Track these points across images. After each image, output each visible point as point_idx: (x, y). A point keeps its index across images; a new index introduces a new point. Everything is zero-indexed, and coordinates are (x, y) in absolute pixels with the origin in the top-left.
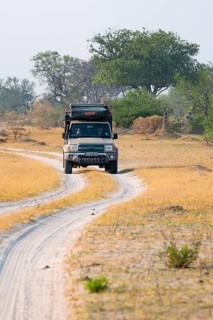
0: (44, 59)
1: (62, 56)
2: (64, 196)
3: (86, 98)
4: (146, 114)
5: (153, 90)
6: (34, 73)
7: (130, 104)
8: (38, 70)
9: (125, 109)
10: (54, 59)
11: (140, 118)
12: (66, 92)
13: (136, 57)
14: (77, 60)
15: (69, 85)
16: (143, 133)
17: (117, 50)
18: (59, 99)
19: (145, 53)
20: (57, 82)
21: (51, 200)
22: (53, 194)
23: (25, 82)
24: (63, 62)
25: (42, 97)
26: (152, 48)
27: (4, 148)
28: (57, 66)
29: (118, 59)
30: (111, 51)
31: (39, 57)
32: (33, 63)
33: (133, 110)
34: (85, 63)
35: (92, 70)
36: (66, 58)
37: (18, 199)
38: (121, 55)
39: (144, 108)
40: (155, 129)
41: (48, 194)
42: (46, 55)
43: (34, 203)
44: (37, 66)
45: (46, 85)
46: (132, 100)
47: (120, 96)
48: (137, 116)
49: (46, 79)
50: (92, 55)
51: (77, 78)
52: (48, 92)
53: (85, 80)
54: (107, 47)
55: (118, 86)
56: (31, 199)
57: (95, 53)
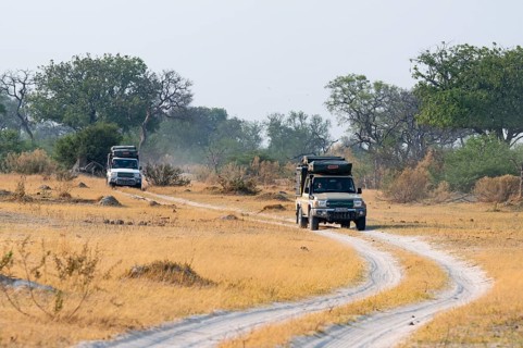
0: (345, 86)
1: (372, 83)
2: (368, 295)
3: (405, 145)
4: (494, 173)
5: (505, 136)
6: (331, 106)
7: (471, 157)
8: (337, 103)
9: (463, 164)
10: (361, 86)
11: (486, 178)
12: (376, 137)
13: (482, 86)
14: (394, 89)
15: (381, 125)
16: (490, 201)
17: (454, 75)
18: (366, 146)
19: (494, 80)
20: (363, 121)
21: (349, 301)
22: (354, 290)
23: (317, 119)
24: (373, 91)
25: (340, 143)
26: (506, 74)
27: (282, 218)
28: (364, 97)
29: (454, 89)
30: (445, 77)
31: (337, 84)
32: (329, 92)
33: (475, 166)
34: (405, 94)
35: (416, 104)
36: (378, 85)
37: (300, 298)
38: (460, 83)
39: (492, 162)
40: (507, 195)
41: (345, 291)
42: (348, 80)
43: (325, 305)
44: (334, 97)
45: (348, 125)
46: (474, 151)
47: (457, 143)
48: (481, 175)
49: (347, 116)
50: (417, 82)
51: (394, 116)
52: (350, 135)
53: (405, 119)
54: (439, 71)
55: (454, 130)
56: (320, 298)
57: (420, 79)
